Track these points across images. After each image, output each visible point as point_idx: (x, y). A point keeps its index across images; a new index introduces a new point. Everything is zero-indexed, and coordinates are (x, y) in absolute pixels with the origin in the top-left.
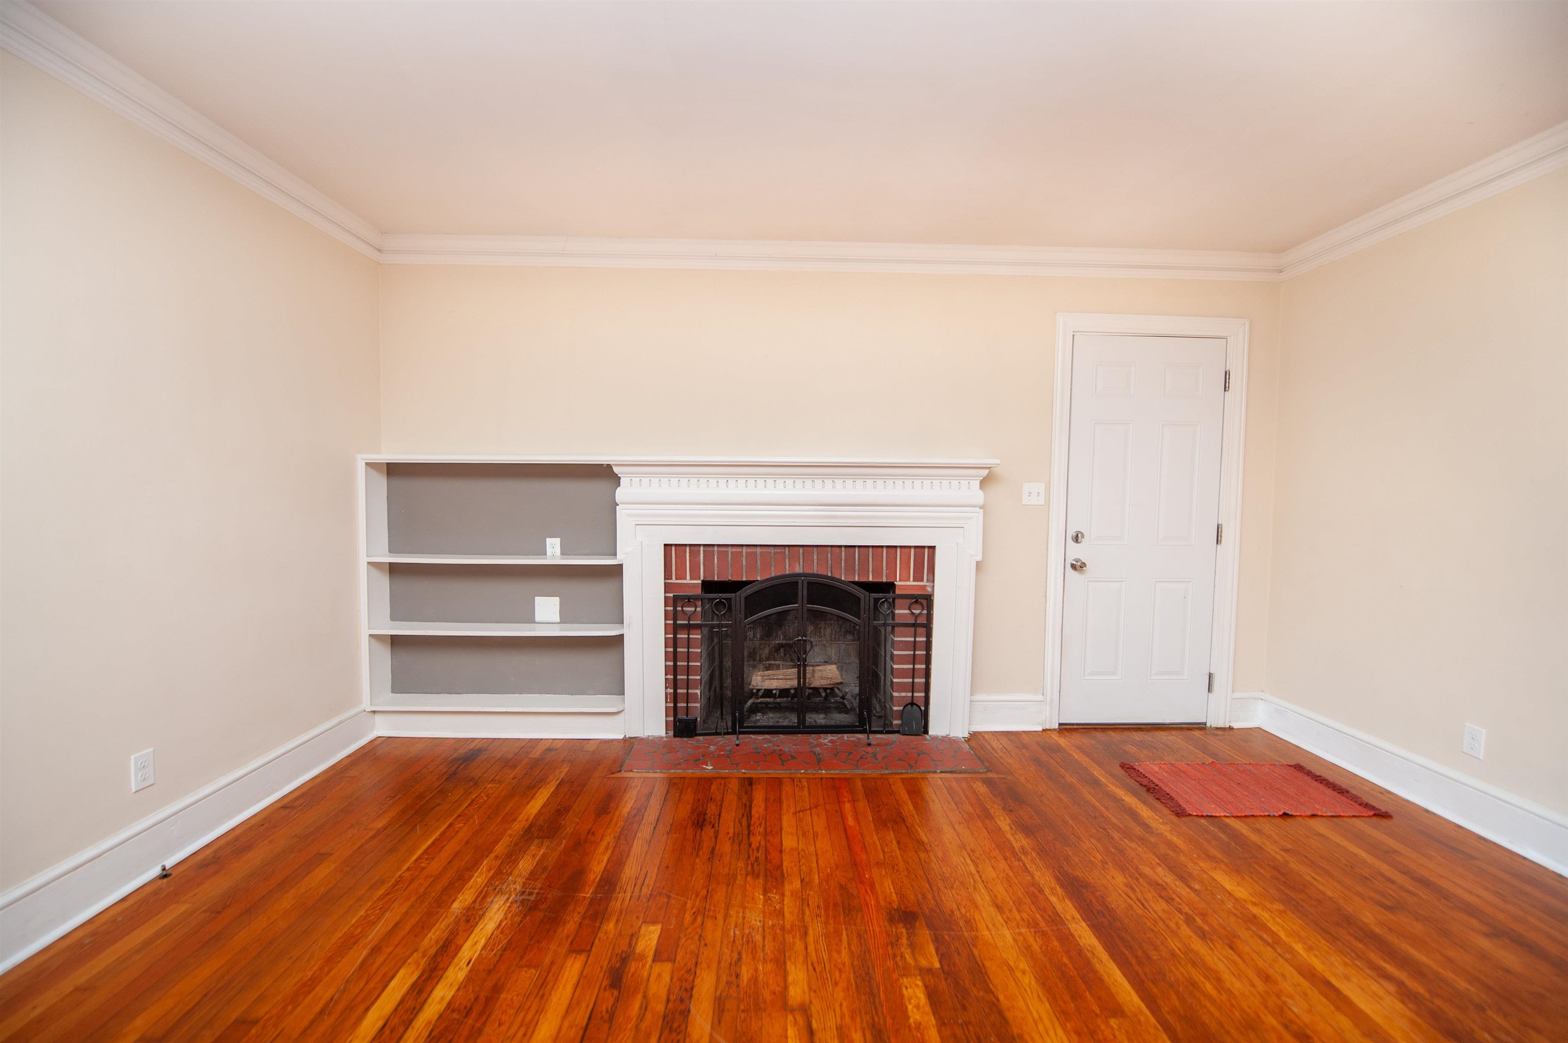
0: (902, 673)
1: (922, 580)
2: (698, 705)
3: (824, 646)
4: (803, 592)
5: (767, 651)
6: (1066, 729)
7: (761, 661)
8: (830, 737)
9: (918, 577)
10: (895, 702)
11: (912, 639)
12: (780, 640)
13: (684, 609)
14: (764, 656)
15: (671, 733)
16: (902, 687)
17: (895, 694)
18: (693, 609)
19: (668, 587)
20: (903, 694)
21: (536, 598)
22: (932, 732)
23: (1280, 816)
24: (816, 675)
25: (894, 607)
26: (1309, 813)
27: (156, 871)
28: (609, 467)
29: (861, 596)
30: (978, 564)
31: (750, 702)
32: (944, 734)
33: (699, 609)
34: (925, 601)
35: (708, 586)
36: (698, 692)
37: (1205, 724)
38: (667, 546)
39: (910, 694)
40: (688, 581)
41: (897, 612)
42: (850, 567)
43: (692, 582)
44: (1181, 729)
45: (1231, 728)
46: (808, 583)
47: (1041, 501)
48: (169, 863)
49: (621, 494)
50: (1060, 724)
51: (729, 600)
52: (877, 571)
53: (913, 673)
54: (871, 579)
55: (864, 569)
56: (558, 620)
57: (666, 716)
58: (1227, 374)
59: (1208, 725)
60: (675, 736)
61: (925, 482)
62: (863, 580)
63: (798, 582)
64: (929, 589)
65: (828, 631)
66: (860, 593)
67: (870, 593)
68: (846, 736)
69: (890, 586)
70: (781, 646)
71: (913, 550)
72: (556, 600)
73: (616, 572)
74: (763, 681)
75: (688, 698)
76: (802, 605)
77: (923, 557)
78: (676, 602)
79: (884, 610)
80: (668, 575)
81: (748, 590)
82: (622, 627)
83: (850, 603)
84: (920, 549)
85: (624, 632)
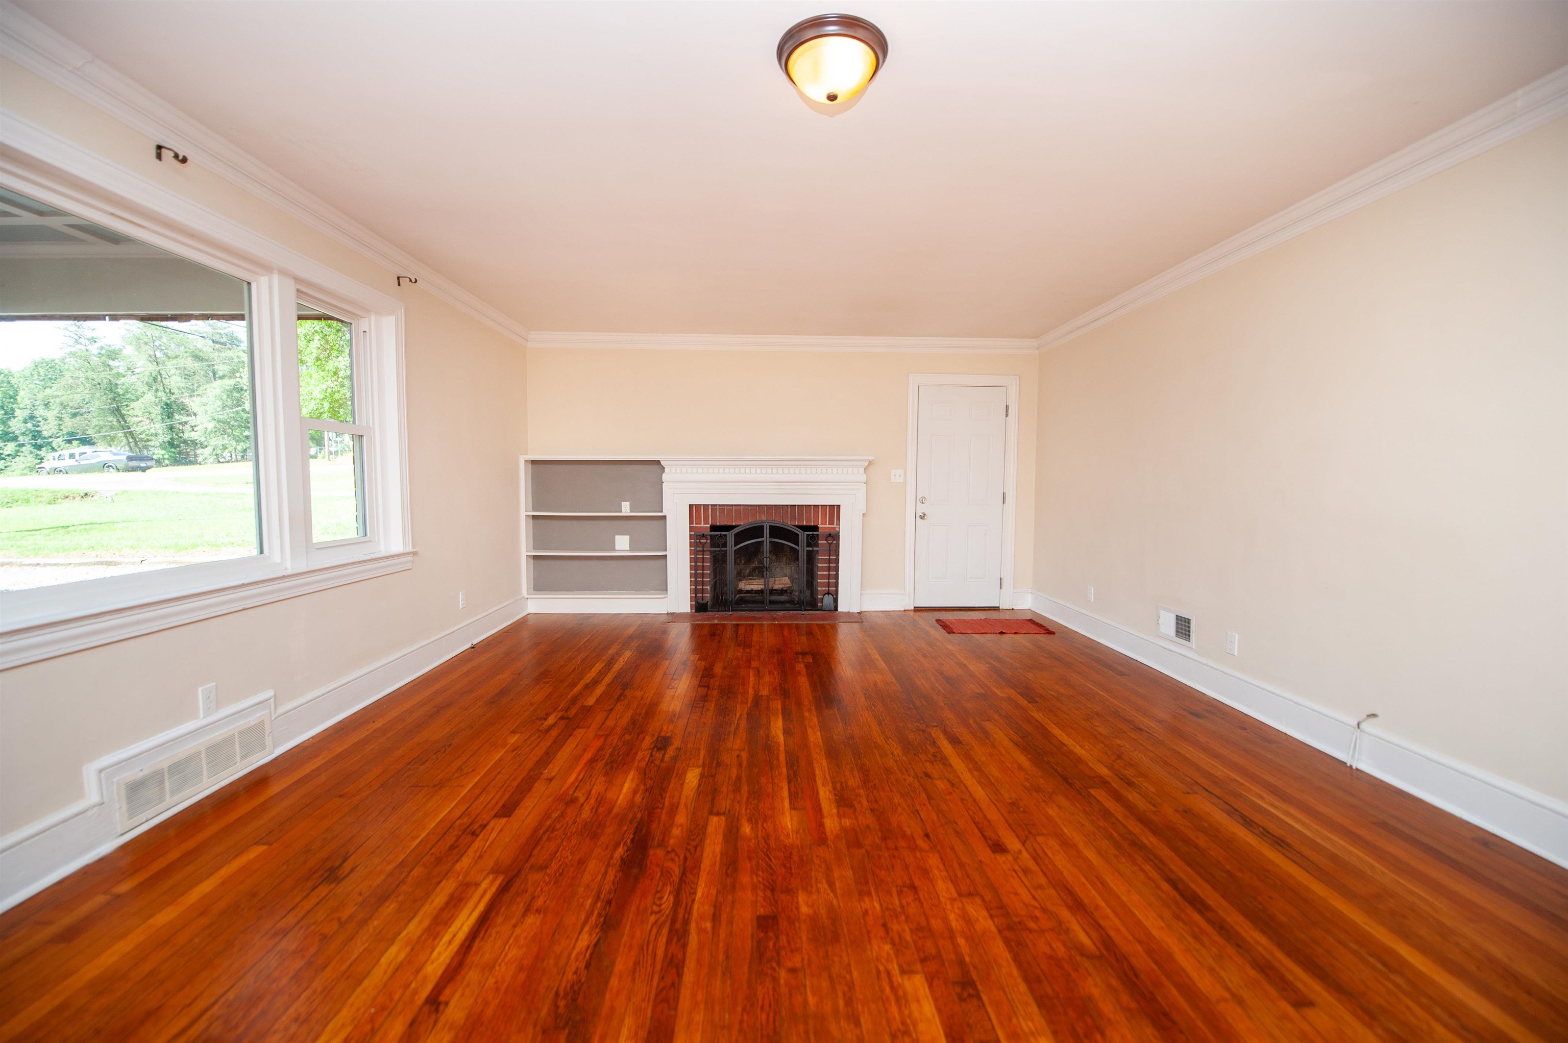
0: (823, 577)
1: (833, 524)
2: (708, 595)
3: (782, 568)
4: (767, 532)
5: (748, 571)
6: (917, 610)
7: (744, 577)
8: (782, 612)
9: (831, 523)
10: (819, 594)
11: (828, 557)
12: (756, 564)
13: (701, 541)
14: (746, 574)
15: (694, 611)
16: (823, 585)
17: (819, 589)
18: (705, 541)
19: (691, 529)
20: (824, 589)
21: (616, 536)
22: (839, 610)
23: (999, 633)
24: (777, 582)
25: (818, 539)
26: (1014, 631)
27: (468, 646)
28: (659, 461)
29: (799, 533)
30: (864, 515)
31: (738, 596)
32: (846, 611)
33: (709, 541)
34: (834, 537)
35: (714, 528)
36: (709, 588)
37: (999, 607)
38: (691, 506)
39: (827, 589)
40: (702, 525)
41: (819, 542)
42: (793, 518)
43: (705, 526)
44: (985, 610)
45: (1013, 609)
46: (770, 526)
47: (902, 480)
48: (475, 642)
49: (665, 477)
50: (915, 607)
51: (726, 536)
52: (808, 519)
53: (829, 577)
54: (805, 524)
55: (801, 518)
56: (629, 549)
57: (691, 601)
58: (1007, 407)
59: (1001, 608)
60: (696, 612)
61: (834, 469)
62: (801, 524)
63: (763, 526)
64: (838, 529)
65: (784, 558)
66: (798, 531)
67: (804, 531)
68: (791, 612)
69: (816, 528)
70: (756, 568)
71: (828, 507)
72: (627, 537)
73: (665, 517)
74: (745, 586)
75: (703, 591)
76: (766, 539)
77: (834, 511)
78: (696, 537)
79: (812, 541)
80: (691, 522)
81: (736, 530)
82: (666, 550)
83: (793, 538)
84: (832, 507)
85: (667, 553)
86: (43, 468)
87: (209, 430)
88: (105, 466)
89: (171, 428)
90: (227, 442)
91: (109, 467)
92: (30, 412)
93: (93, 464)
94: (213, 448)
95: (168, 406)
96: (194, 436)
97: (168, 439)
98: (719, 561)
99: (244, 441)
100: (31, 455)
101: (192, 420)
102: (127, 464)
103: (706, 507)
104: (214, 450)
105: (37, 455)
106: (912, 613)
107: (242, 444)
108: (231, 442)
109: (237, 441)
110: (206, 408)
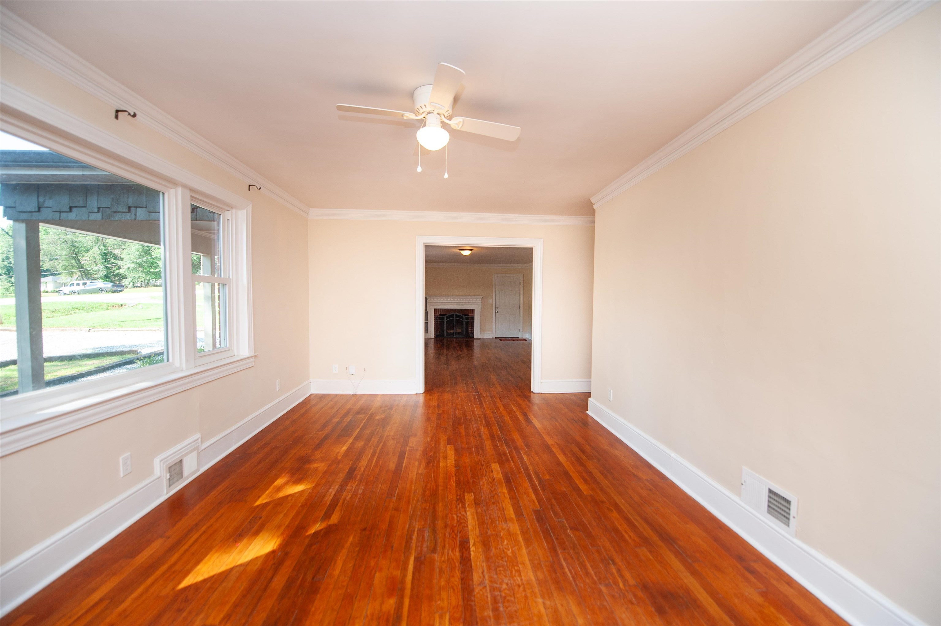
0: (470, 328)
3: (459, 326)
5: (449, 327)
6: (496, 338)
7: (448, 329)
9: (472, 314)
12: (452, 325)
17: (469, 332)
19: (434, 315)
22: (474, 337)
24: (457, 331)
30: (481, 311)
31: (447, 334)
32: (476, 337)
33: (439, 319)
34: (473, 317)
35: (440, 315)
36: (439, 331)
37: (519, 337)
38: (434, 309)
40: (437, 314)
41: (469, 319)
44: (515, 338)
45: (523, 338)
46: (455, 315)
47: (492, 302)
49: (427, 301)
51: (444, 317)
52: (466, 313)
55: (464, 312)
57: (434, 335)
58: (520, 282)
60: (435, 338)
61: (471, 299)
64: (474, 315)
65: (460, 324)
66: (463, 316)
67: (465, 316)
69: (468, 315)
73: (427, 312)
74: (449, 331)
76: (455, 318)
77: (473, 310)
78: (436, 318)
79: (467, 319)
80: (434, 313)
81: (447, 315)
82: (427, 321)
83: (462, 318)
84: (472, 309)
85: (428, 322)
86: (61, 290)
87: (131, 268)
88: (100, 290)
89: (107, 268)
90: (141, 275)
91: (102, 290)
92: (6, 255)
93: (94, 289)
94: (132, 278)
95: (105, 254)
96: (121, 271)
97: (105, 273)
98: (441, 324)
99: (150, 275)
100: (6, 281)
101: (120, 263)
102: (112, 289)
103: (438, 309)
104: (133, 279)
105: (9, 281)
106: (495, 339)
107: (149, 276)
108: (143, 275)
109: (146, 275)
110: (130, 256)
